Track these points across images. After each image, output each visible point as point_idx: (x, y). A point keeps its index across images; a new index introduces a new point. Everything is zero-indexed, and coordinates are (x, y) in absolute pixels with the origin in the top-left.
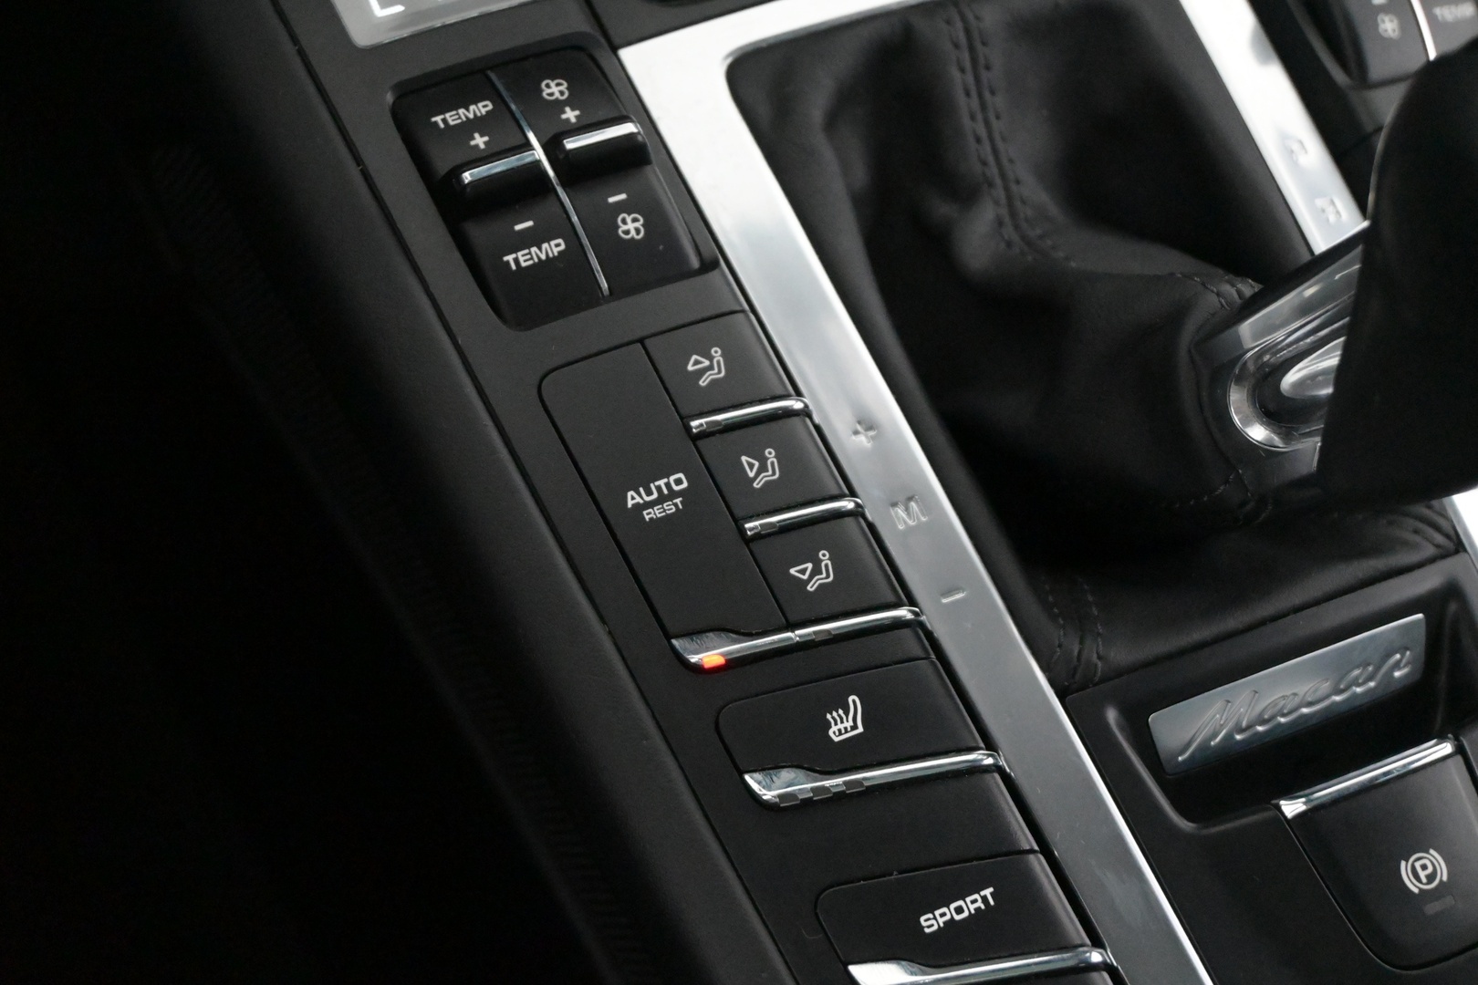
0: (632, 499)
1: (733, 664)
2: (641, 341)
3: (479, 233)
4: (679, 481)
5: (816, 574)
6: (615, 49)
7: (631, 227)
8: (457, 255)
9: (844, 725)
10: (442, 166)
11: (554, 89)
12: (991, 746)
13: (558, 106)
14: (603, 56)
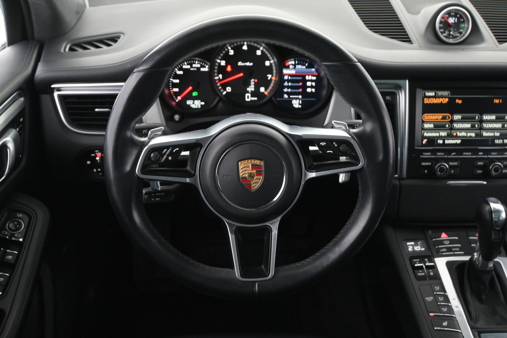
0: (427, 298)
1: (435, 316)
2: (431, 284)
3: (416, 271)
4: (432, 298)
5: (445, 310)
6: (434, 258)
7: (432, 274)
8: (413, 273)
9: (445, 324)
10: (413, 264)
11: (426, 260)
12: (461, 330)
13: (426, 261)
14: (432, 258)
